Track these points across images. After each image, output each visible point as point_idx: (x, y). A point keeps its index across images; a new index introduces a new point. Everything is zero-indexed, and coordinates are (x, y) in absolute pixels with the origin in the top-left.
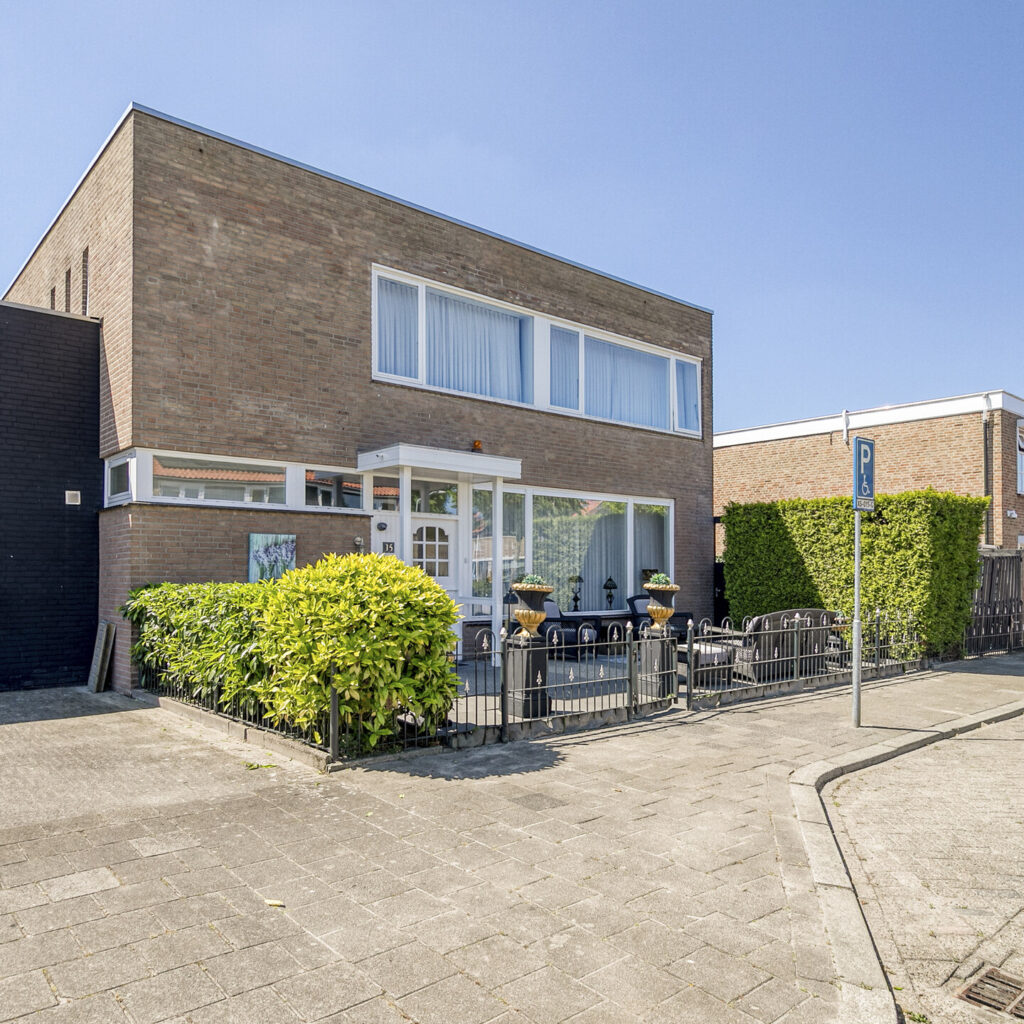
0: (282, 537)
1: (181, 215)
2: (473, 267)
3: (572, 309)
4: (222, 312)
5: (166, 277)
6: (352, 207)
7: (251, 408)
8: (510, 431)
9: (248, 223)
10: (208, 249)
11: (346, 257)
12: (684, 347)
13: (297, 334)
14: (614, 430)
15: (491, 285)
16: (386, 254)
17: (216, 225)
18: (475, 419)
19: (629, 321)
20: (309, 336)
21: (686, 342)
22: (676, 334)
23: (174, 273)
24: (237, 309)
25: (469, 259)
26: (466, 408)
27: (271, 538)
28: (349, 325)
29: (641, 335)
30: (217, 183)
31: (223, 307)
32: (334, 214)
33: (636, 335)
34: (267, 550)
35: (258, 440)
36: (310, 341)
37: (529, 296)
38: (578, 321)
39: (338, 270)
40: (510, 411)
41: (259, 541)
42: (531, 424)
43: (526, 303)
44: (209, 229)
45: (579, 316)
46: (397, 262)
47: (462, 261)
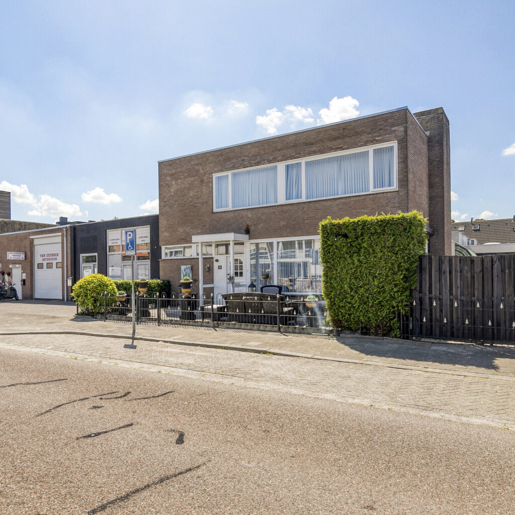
0: (188, 266)
1: (167, 184)
2: (246, 158)
3: (294, 154)
4: (176, 206)
5: (165, 202)
6: (206, 159)
7: (182, 230)
8: (263, 217)
9: (180, 179)
10: (172, 190)
11: (204, 176)
12: (377, 141)
13: (192, 205)
14: (322, 203)
15: (254, 162)
16: (216, 169)
17: (174, 183)
18: (248, 216)
19: (330, 144)
20: (195, 205)
21: (379, 136)
22: (370, 135)
23: (166, 200)
24: (178, 204)
25: (245, 156)
26: (245, 213)
27: (186, 267)
28: (205, 197)
29: (340, 148)
30: (174, 171)
31: (175, 205)
32: (200, 164)
33: (336, 149)
34: (185, 270)
35: (183, 239)
36: (195, 207)
37: (271, 158)
38: (298, 158)
39: (202, 181)
40: (264, 209)
41: (183, 267)
42: (274, 212)
43: (270, 162)
44: (172, 184)
45: (299, 155)
46: (219, 170)
47: (242, 158)
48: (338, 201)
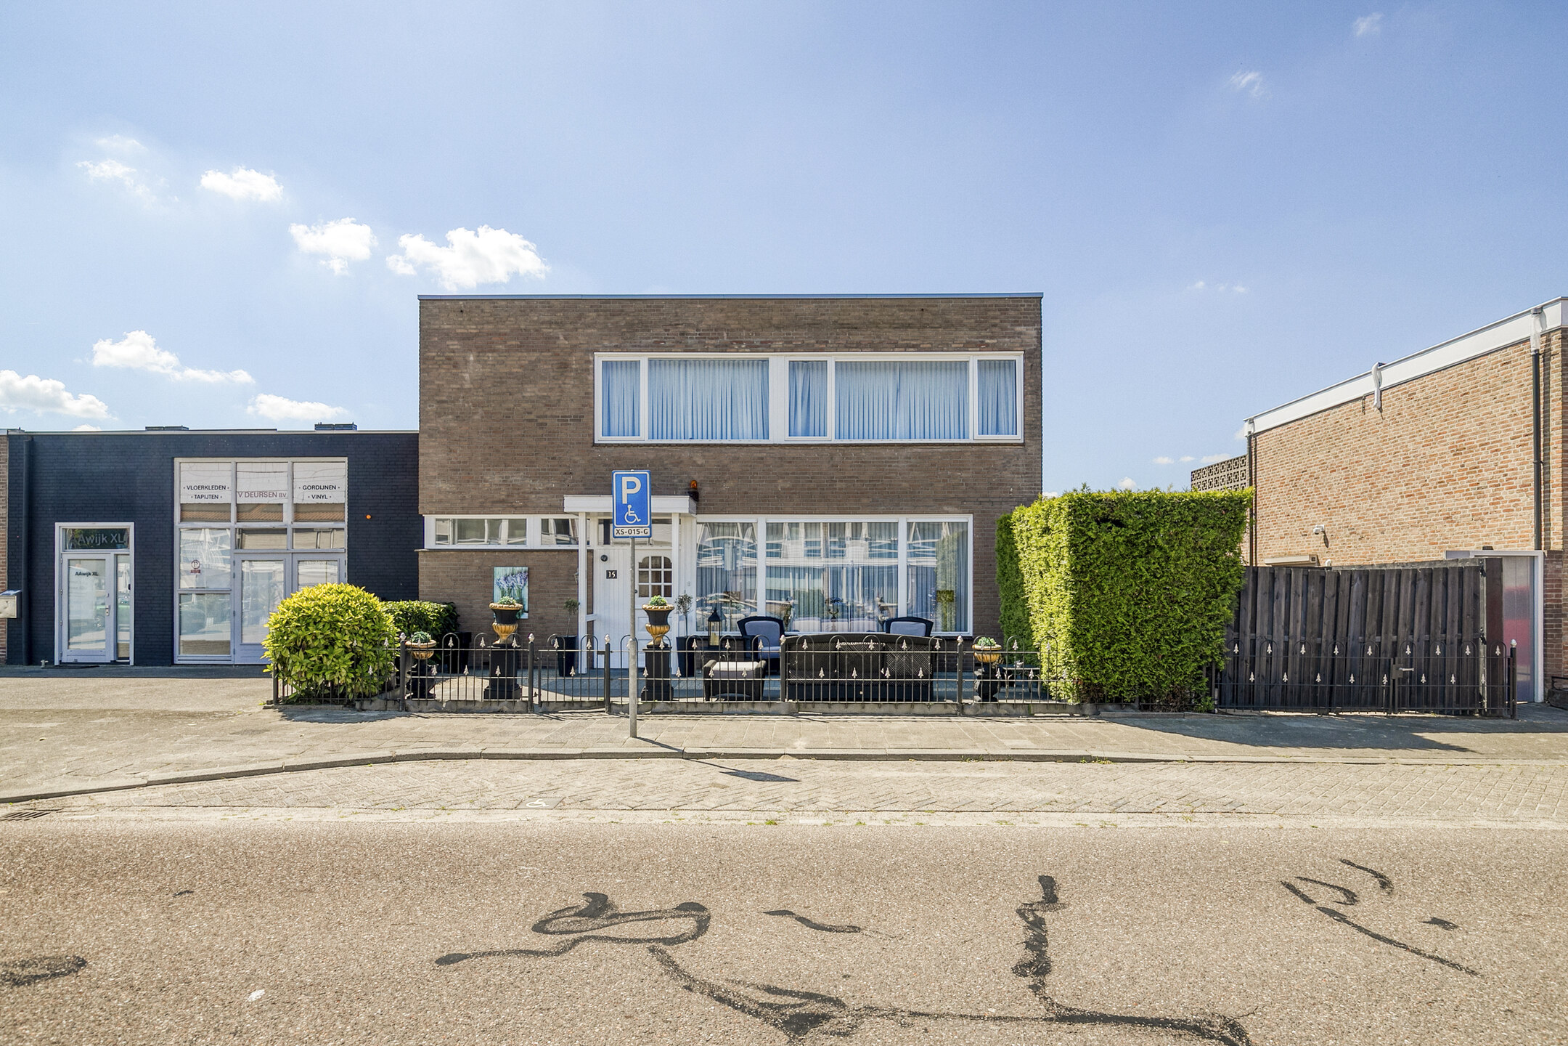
0: (517, 569)
1: (449, 359)
2: (692, 331)
3: (813, 341)
4: (476, 417)
5: (439, 402)
6: (575, 314)
7: (497, 479)
8: (735, 468)
9: (494, 351)
10: (467, 376)
11: (570, 354)
12: (987, 345)
13: (530, 421)
14: (875, 450)
15: (713, 342)
16: (606, 343)
17: (472, 358)
18: (695, 462)
19: (893, 335)
20: (540, 421)
21: (991, 338)
22: (975, 333)
23: (444, 398)
24: (486, 412)
25: (689, 325)
26: (686, 454)
27: (509, 570)
28: (573, 406)
29: (913, 346)
30: (473, 329)
31: (475, 413)
32: (560, 324)
33: (906, 347)
34: (506, 579)
35: (502, 501)
36: (541, 424)
37: (757, 341)
38: (822, 350)
39: (564, 366)
40: (735, 449)
41: (500, 572)
42: (762, 458)
43: (753, 348)
44: (467, 362)
45: (824, 346)
46: (616, 346)
47: (681, 328)
48: (909, 450)
